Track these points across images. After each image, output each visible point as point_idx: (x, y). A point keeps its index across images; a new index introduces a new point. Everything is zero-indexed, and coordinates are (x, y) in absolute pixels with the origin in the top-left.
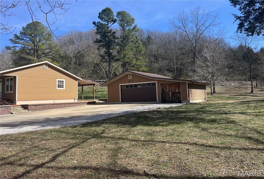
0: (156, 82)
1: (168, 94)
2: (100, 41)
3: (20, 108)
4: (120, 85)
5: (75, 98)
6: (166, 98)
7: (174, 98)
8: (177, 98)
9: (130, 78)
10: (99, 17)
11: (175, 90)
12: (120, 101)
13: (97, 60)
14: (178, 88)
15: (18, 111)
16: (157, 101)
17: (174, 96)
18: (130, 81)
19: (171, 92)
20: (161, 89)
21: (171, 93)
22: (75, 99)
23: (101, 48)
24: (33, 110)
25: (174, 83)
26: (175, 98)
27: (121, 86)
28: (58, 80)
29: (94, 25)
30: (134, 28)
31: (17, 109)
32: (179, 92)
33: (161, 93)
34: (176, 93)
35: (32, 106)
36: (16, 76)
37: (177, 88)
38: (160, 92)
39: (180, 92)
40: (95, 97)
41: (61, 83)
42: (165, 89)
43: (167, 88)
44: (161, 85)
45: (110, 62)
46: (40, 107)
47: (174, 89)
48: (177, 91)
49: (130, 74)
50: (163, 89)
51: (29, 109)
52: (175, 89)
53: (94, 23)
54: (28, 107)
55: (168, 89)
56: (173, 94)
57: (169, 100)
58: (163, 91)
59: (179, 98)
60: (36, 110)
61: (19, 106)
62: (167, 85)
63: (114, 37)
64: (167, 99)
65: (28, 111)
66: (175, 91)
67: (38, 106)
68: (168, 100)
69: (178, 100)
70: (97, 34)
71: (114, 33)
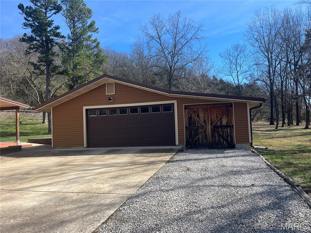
0: (175, 102)
1: (203, 129)
4: (85, 108)
6: (199, 138)
7: (217, 138)
8: (223, 138)
9: (110, 92)
11: (221, 119)
12: (85, 145)
13: (24, 72)
14: (227, 116)
16: (177, 143)
17: (218, 133)
18: (111, 100)
19: (211, 124)
20: (187, 117)
21: (209, 128)
23: (31, 51)
25: (217, 104)
26: (219, 139)
27: (87, 110)
29: (21, 11)
30: (91, 25)
32: (228, 125)
33: (186, 127)
34: (222, 126)
37: (224, 117)
38: (185, 123)
39: (232, 126)
40: (20, 133)
42: (196, 118)
43: (201, 115)
44: (185, 108)
45: (49, 76)
47: (217, 117)
48: (224, 122)
49: (110, 84)
50: (190, 118)
52: (221, 117)
55: (202, 119)
56: (215, 128)
57: (205, 141)
58: (191, 122)
59: (229, 138)
62: (200, 110)
63: (57, 35)
64: (201, 141)
66: (219, 123)
68: (203, 141)
69: (227, 141)
70: (25, 27)
71: (57, 28)
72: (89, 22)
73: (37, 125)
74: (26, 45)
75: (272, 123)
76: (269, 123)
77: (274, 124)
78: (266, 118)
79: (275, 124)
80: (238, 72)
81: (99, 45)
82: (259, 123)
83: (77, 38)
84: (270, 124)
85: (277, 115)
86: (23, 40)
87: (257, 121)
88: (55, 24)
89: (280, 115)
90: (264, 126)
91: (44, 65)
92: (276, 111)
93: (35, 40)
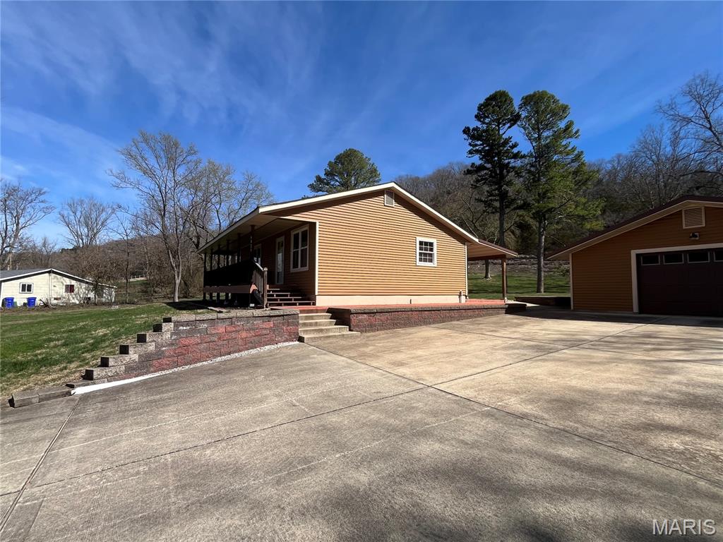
2: (481, 168)
3: (325, 317)
4: (634, 253)
5: (460, 293)
9: (693, 224)
10: (476, 116)
12: (636, 308)
15: (321, 331)
22: (460, 296)
23: (479, 184)
24: (364, 329)
27: (638, 256)
28: (419, 239)
29: (466, 136)
30: (567, 128)
31: (316, 323)
35: (361, 313)
36: (315, 223)
41: (426, 250)
46: (382, 318)
51: (352, 326)
53: (466, 131)
54: (350, 319)
60: (371, 327)
61: (323, 311)
63: (515, 156)
65: (350, 330)
67: (378, 316)
70: (470, 155)
71: (515, 146)
72: (562, 125)
73: (479, 281)
74: (472, 179)
81: (582, 157)
83: (543, 153)
86: (469, 172)
88: (513, 141)
91: (497, 200)
93: (486, 168)
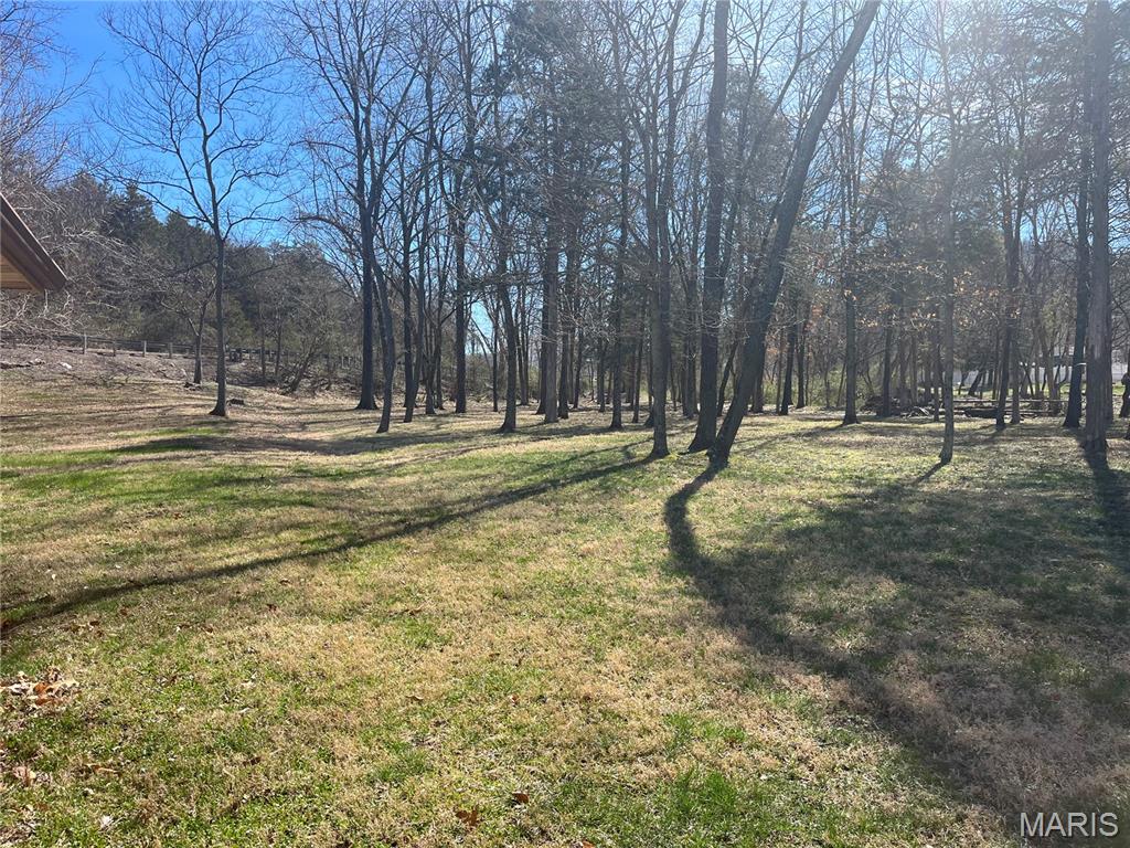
75: (366, 405)
76: (355, 403)
77: (376, 408)
78: (346, 380)
79: (380, 404)
80: (206, 137)
82: (320, 401)
84: (357, 408)
85: (388, 372)
87: (312, 392)
89: (399, 372)
90: (333, 417)
92: (385, 354)
